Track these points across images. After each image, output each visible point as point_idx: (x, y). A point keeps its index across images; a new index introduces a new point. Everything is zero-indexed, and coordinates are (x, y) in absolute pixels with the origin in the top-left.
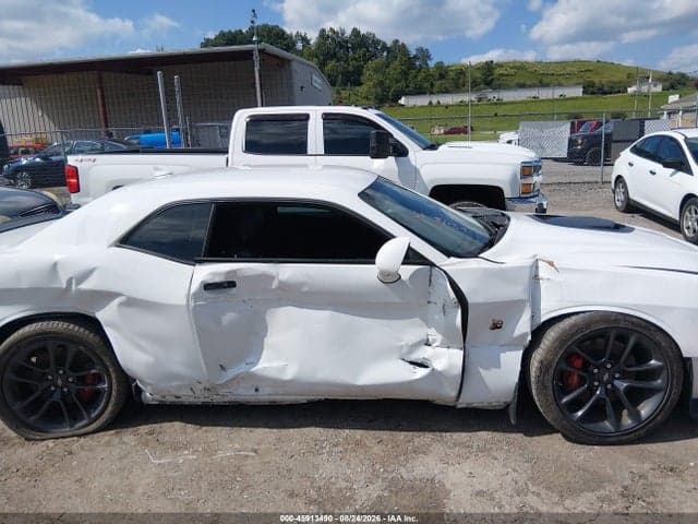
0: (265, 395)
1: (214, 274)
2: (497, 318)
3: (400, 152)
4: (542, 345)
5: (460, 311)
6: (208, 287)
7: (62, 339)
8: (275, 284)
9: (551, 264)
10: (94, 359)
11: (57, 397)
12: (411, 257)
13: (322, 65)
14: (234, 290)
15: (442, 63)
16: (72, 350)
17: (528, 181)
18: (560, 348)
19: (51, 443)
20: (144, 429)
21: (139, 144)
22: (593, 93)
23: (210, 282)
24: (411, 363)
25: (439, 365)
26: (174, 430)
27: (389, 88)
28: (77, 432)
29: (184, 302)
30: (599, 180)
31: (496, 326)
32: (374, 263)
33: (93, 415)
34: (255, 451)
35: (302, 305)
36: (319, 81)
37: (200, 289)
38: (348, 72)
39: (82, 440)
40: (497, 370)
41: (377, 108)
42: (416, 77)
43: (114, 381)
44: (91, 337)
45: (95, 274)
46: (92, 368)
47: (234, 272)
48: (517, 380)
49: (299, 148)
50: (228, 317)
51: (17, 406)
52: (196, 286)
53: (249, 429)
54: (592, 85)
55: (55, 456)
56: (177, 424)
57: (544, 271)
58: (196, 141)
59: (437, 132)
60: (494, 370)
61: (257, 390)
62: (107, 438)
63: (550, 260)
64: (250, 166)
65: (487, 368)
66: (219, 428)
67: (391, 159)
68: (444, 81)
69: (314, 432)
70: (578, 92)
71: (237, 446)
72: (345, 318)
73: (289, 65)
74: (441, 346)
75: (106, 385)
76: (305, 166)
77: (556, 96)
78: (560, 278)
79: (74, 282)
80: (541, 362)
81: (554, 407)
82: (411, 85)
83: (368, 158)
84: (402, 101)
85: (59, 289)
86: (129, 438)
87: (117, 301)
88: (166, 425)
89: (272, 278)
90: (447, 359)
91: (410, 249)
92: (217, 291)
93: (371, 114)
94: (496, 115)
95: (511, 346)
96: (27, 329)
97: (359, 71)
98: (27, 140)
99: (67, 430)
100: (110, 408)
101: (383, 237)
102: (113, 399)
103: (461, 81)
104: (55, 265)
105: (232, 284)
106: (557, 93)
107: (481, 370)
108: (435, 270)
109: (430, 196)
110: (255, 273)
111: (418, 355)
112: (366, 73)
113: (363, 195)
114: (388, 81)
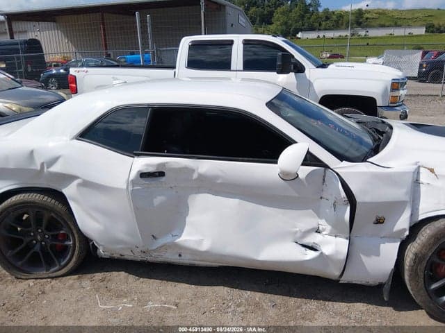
0: (186, 259)
1: (148, 165)
2: (380, 215)
3: (299, 69)
4: (418, 240)
5: (349, 208)
6: (143, 175)
7: (40, 207)
8: (195, 176)
9: (432, 171)
10: (63, 223)
11: (37, 248)
12: (310, 159)
13: (247, 10)
14: (163, 179)
15: (328, 9)
16: (46, 216)
17: (396, 94)
18: (434, 244)
19: (31, 282)
20: (98, 276)
21: (125, 62)
22: (432, 32)
23: (145, 171)
24: (304, 246)
25: (327, 250)
26: (120, 278)
27: (291, 25)
28: (51, 275)
29: (125, 187)
30: (440, 94)
31: (379, 221)
32: (276, 163)
33: (63, 264)
34: (176, 305)
35: (216, 193)
36: (244, 21)
37: (136, 177)
38: (264, 15)
39: (54, 282)
40: (377, 258)
41: (284, 37)
42: (309, 18)
43: (77, 240)
44: (59, 206)
45: (60, 161)
46: (61, 230)
47: (163, 165)
48: (393, 267)
49: (225, 65)
50: (158, 200)
51: (9, 254)
52: (134, 173)
53: (173, 284)
54: (432, 26)
55: (32, 294)
56: (123, 274)
57: (424, 177)
58: (160, 60)
59: (324, 55)
60: (374, 258)
61: (180, 255)
62: (71, 282)
63: (430, 167)
64: (190, 78)
65: (368, 255)
66: (152, 280)
67: (292, 74)
68: (328, 22)
69: (223, 291)
70: (422, 31)
71: (163, 298)
72: (250, 206)
73: (225, 8)
74: (330, 235)
75: (72, 242)
76: (229, 79)
77: (407, 34)
78: (439, 183)
79: (45, 165)
80: (416, 254)
81: (423, 292)
82: (306, 24)
83: (276, 73)
84: (299, 35)
85: (35, 170)
86: (87, 283)
87: (76, 182)
88: (115, 274)
89: (193, 171)
90: (334, 246)
91: (308, 152)
92: (149, 179)
93: (279, 41)
94: (368, 44)
95: (390, 238)
96: (14, 199)
97: (271, 14)
98: (58, 58)
99: (44, 273)
100: (74, 259)
101: (286, 142)
102: (76, 253)
103: (340, 22)
104: (32, 152)
105: (161, 174)
106: (408, 31)
107: (362, 256)
108: (329, 172)
109: (320, 103)
110: (180, 166)
111: (309, 240)
112: (276, 15)
113: (270, 105)
114: (290, 21)
